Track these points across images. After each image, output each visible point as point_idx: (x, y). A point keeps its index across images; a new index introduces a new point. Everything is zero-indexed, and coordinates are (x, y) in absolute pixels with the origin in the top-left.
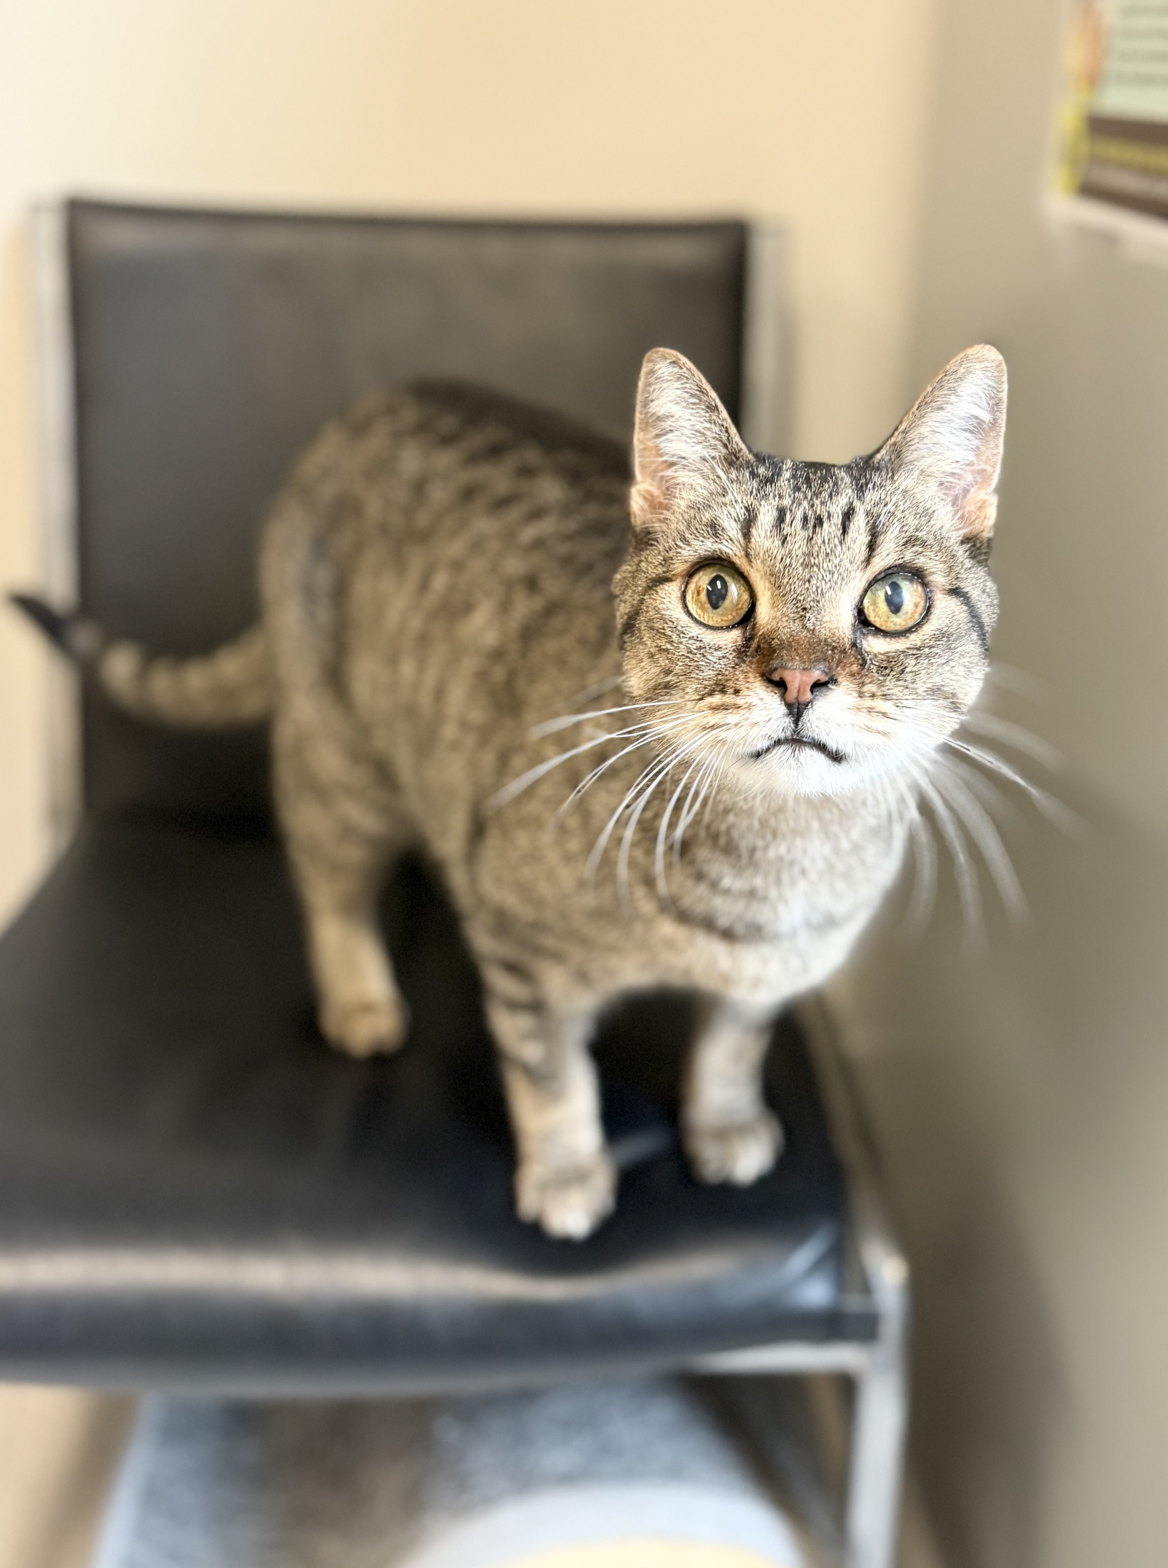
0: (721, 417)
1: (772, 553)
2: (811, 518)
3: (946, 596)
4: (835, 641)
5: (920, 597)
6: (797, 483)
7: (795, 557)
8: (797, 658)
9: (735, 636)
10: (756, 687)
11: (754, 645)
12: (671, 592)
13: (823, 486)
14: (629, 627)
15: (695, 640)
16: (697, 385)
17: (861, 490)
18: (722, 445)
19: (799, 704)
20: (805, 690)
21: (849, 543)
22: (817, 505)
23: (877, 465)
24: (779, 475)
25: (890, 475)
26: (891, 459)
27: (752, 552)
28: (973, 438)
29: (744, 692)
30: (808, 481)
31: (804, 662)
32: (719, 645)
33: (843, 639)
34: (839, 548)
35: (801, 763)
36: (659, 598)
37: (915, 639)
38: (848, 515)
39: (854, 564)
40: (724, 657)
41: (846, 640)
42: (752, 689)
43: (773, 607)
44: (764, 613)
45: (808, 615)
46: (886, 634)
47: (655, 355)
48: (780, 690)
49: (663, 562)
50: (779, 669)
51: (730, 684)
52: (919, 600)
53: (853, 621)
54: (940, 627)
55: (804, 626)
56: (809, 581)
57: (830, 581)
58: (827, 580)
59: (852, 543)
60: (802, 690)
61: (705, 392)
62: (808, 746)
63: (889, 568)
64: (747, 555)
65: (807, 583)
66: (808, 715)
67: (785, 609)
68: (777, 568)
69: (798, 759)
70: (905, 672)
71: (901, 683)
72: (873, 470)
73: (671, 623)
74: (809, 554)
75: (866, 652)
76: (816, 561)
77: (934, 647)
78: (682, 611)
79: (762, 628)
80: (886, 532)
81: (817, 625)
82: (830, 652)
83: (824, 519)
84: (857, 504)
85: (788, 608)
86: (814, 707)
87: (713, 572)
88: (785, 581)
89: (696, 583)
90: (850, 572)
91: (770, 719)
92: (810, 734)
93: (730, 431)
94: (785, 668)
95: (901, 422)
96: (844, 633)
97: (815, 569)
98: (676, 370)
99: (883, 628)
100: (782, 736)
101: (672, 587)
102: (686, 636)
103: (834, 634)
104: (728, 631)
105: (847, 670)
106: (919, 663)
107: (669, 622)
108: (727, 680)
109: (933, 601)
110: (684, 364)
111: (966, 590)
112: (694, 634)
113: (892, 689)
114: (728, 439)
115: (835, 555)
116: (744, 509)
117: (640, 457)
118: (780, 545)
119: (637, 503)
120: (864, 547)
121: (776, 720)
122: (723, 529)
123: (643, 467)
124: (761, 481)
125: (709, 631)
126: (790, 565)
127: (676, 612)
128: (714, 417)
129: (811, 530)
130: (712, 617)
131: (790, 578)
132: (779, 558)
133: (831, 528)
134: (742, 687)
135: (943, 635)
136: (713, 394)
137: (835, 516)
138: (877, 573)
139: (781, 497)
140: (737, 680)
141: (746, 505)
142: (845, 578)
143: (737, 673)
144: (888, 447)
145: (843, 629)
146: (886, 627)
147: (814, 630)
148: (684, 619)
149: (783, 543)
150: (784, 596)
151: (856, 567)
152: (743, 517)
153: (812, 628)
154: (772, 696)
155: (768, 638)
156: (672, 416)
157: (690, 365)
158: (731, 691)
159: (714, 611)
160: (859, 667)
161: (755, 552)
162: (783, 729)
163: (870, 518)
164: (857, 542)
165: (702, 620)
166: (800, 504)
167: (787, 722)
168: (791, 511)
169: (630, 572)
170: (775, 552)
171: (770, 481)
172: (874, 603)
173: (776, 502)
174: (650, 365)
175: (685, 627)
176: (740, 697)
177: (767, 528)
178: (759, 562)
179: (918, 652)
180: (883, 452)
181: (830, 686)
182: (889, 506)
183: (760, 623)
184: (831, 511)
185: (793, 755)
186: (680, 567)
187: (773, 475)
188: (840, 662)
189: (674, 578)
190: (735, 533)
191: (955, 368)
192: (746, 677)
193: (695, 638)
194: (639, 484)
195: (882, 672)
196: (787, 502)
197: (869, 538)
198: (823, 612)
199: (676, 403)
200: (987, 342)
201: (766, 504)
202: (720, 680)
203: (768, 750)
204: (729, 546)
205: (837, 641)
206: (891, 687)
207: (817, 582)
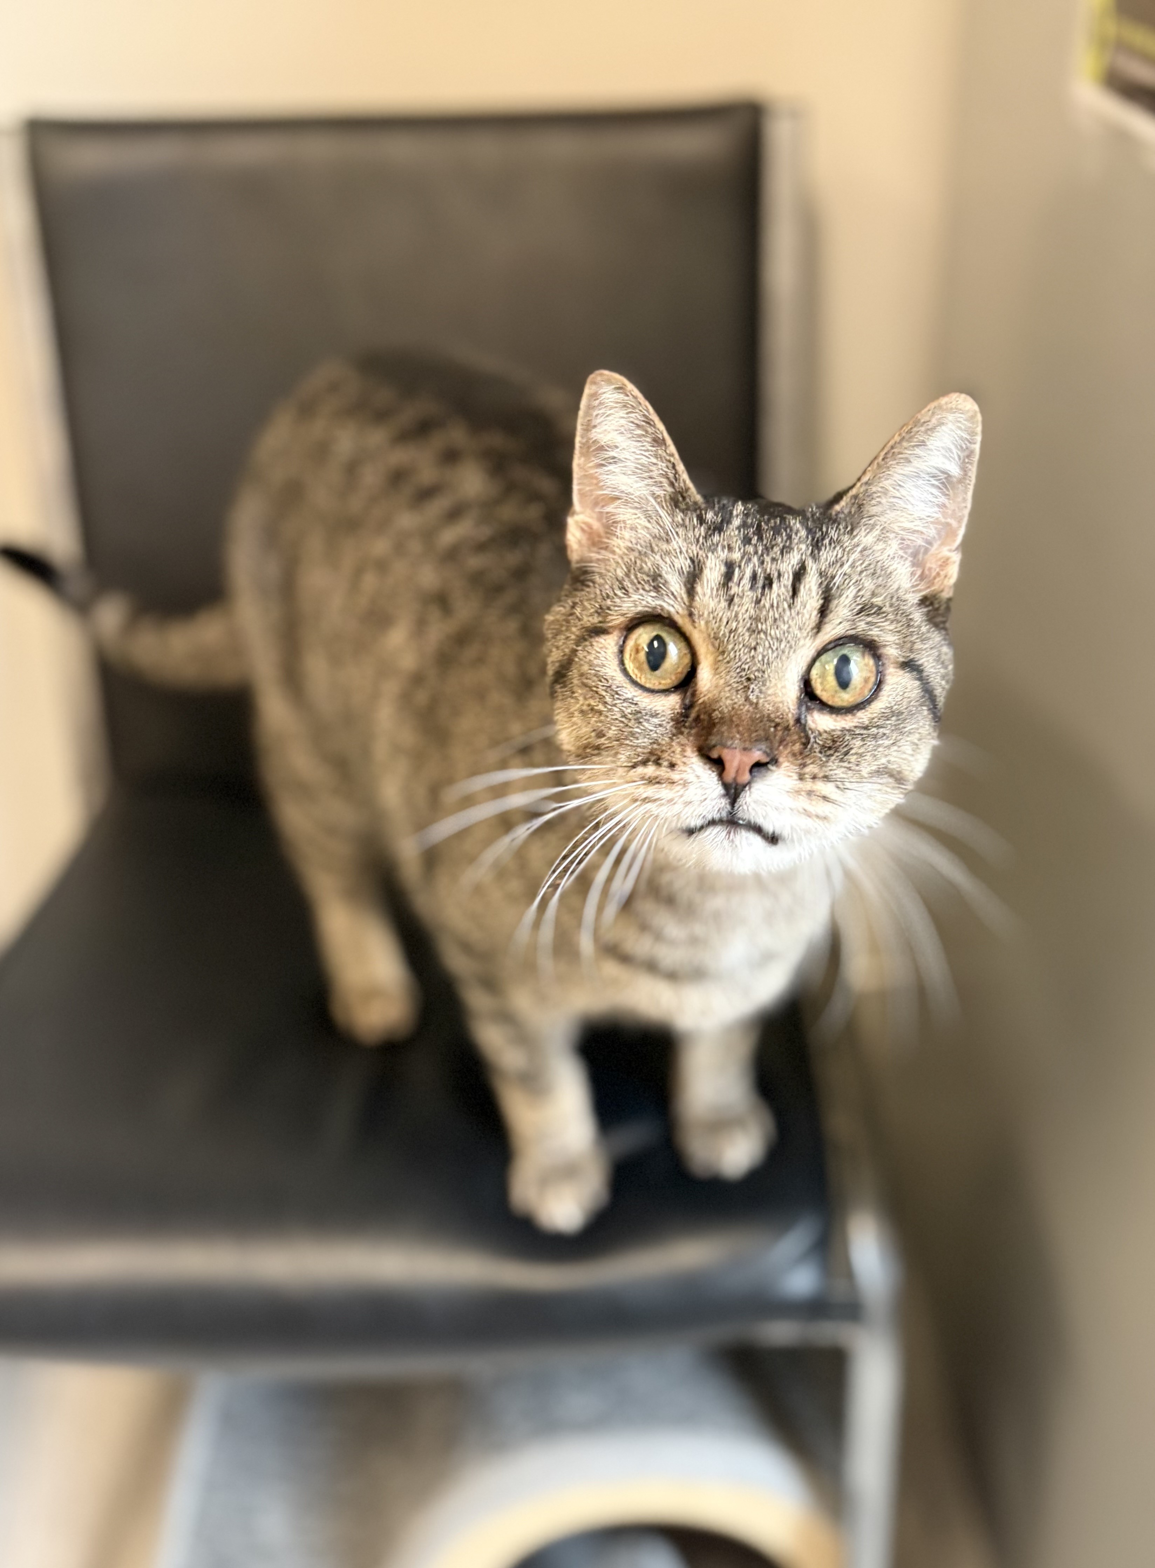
0: (668, 452)
1: (718, 615)
2: (760, 577)
3: (898, 670)
4: (778, 717)
5: (871, 671)
6: (748, 533)
7: (741, 621)
8: (738, 736)
9: (671, 703)
10: (693, 763)
11: (693, 715)
12: (608, 644)
13: (775, 539)
14: (561, 676)
15: (630, 703)
16: (644, 415)
17: (817, 545)
18: (668, 482)
19: (737, 784)
20: (744, 771)
21: (798, 608)
22: (767, 562)
23: (835, 517)
24: (729, 522)
25: (849, 528)
26: (850, 512)
27: (696, 612)
28: (940, 494)
29: (682, 767)
30: (759, 532)
31: (745, 741)
32: (655, 711)
33: (787, 715)
34: (788, 613)
35: (736, 846)
36: (594, 652)
37: (863, 716)
38: (799, 575)
39: (803, 631)
40: (660, 725)
41: (790, 715)
42: (688, 765)
43: (715, 674)
44: (705, 678)
45: (752, 686)
46: (834, 710)
47: (599, 378)
48: (718, 769)
49: (599, 611)
50: (718, 747)
51: (665, 755)
52: (869, 675)
53: (799, 694)
54: (889, 706)
55: (747, 699)
56: (755, 649)
57: (777, 649)
58: (774, 648)
59: (802, 607)
60: (740, 772)
61: (652, 423)
62: (744, 829)
63: (840, 639)
64: (691, 615)
65: (753, 651)
66: (745, 797)
67: (728, 677)
68: (722, 633)
69: (732, 841)
70: (851, 753)
71: (846, 764)
72: (829, 521)
73: (606, 682)
74: (757, 619)
75: (810, 729)
76: (764, 627)
77: (882, 727)
78: (618, 669)
79: (702, 695)
80: (840, 596)
81: (761, 698)
82: (772, 729)
83: (774, 580)
84: (810, 563)
85: (731, 677)
86: (752, 790)
87: (654, 630)
88: (730, 647)
89: (636, 640)
90: (799, 639)
91: (705, 799)
92: (746, 816)
93: (677, 468)
94: (724, 746)
95: (864, 473)
96: (789, 708)
97: (762, 635)
98: (622, 396)
99: (830, 703)
100: (717, 816)
101: (608, 641)
102: (620, 697)
103: (778, 709)
104: (666, 695)
105: (789, 750)
106: (866, 744)
107: (603, 680)
108: (662, 751)
109: (884, 675)
110: (630, 391)
111: (920, 662)
112: (629, 696)
113: (835, 770)
114: (675, 476)
115: (784, 620)
116: (689, 561)
117: (579, 484)
118: (727, 607)
119: (574, 535)
120: (815, 613)
121: (712, 800)
122: (666, 581)
123: (582, 495)
124: (709, 528)
125: (645, 694)
126: (736, 629)
127: (612, 670)
128: (660, 452)
129: (760, 590)
130: (651, 680)
131: (735, 644)
132: (725, 620)
133: (780, 589)
134: (679, 762)
135: (893, 713)
136: (661, 426)
137: (786, 576)
138: (827, 642)
139: (730, 548)
140: (673, 752)
141: (691, 555)
142: (793, 646)
143: (674, 744)
144: (848, 500)
145: (788, 703)
146: (833, 702)
147: (757, 704)
148: (620, 678)
149: (729, 605)
150: (728, 662)
151: (805, 635)
152: (688, 569)
153: (755, 701)
154: (710, 774)
155: (708, 709)
156: (617, 447)
157: (636, 392)
158: (666, 763)
159: (652, 673)
160: (802, 747)
161: (699, 612)
162: (719, 811)
163: (823, 579)
164: (808, 606)
165: (638, 680)
166: (750, 560)
167: (723, 804)
168: (740, 567)
169: (563, 614)
170: (720, 615)
171: (718, 528)
172: (823, 676)
173: (723, 554)
174: (594, 387)
175: (620, 687)
176: (676, 772)
177: (713, 585)
178: (703, 623)
179: (865, 732)
180: (843, 503)
181: (770, 766)
182: (846, 567)
183: (700, 689)
184: (781, 570)
185: (727, 836)
186: (616, 619)
187: (722, 521)
188: (781, 741)
189: (611, 630)
190: (677, 586)
191: (927, 419)
192: (683, 751)
193: (631, 701)
194: (578, 514)
195: (825, 752)
196: (736, 556)
197: (821, 602)
198: (768, 684)
199: (620, 433)
200: (961, 391)
201: (713, 557)
202: (656, 749)
203: (702, 828)
204: (672, 602)
205: (781, 716)
206: (835, 768)
207: (764, 650)
